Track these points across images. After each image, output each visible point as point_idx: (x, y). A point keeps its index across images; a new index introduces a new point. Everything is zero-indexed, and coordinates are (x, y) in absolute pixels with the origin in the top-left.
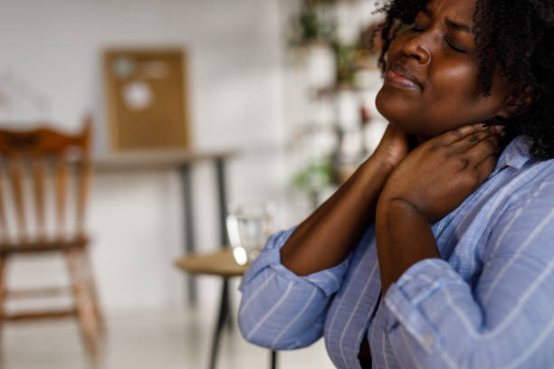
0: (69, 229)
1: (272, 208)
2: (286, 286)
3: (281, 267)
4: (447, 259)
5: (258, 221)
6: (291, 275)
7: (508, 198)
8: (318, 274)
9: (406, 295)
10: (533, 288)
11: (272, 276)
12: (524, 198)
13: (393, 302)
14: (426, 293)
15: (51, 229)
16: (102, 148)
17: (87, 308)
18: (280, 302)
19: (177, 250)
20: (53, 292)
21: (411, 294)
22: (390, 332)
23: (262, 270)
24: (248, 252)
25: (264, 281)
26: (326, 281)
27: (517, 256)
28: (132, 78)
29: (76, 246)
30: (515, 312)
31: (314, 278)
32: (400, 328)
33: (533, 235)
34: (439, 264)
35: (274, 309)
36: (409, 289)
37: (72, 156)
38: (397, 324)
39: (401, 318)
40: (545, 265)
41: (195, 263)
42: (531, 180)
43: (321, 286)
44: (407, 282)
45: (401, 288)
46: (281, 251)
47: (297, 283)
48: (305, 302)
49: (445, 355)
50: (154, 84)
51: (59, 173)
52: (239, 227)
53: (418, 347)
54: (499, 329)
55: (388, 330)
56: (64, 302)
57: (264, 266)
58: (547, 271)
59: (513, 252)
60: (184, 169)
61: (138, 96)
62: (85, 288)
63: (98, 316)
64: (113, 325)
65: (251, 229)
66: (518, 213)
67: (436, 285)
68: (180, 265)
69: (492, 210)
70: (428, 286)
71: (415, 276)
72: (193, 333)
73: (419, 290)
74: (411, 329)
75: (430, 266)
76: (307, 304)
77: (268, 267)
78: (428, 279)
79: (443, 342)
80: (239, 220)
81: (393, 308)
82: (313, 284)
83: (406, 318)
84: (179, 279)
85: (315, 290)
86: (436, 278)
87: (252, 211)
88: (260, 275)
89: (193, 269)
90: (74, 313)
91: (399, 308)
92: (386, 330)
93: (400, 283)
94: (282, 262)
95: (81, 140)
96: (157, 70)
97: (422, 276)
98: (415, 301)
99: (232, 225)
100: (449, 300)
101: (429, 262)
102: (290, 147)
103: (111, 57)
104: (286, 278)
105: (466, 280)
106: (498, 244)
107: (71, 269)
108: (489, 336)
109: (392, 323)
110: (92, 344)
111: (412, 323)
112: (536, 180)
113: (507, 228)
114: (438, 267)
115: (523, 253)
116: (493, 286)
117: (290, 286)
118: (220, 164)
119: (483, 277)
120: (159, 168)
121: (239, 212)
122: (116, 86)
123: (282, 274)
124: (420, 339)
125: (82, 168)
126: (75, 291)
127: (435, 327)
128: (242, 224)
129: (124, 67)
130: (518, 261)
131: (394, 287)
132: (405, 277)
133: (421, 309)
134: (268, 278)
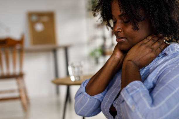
0: (17, 71)
1: (82, 63)
2: (87, 99)
3: (86, 93)
4: (143, 82)
5: (78, 67)
6: (88, 96)
7: (166, 66)
8: (97, 95)
9: (128, 92)
10: (170, 96)
11: (83, 95)
12: (172, 67)
13: (123, 93)
14: (134, 92)
15: (11, 71)
16: (28, 44)
17: (23, 96)
18: (86, 104)
19: (53, 77)
20: (12, 91)
21: (129, 92)
22: (121, 103)
23: (80, 94)
24: (75, 77)
25: (81, 97)
26: (100, 97)
27: (167, 84)
28: (37, 22)
29: (20, 76)
30: (163, 102)
31: (96, 96)
32: (124, 102)
33: (173, 79)
34: (140, 83)
35: (84, 106)
36: (129, 90)
37: (18, 47)
38: (124, 101)
39: (125, 99)
40: (175, 89)
41: (58, 81)
42: (175, 62)
43: (98, 99)
44: (129, 88)
45: (126, 89)
46: (86, 88)
47: (90, 98)
48: (94, 104)
49: (138, 113)
50: (44, 23)
51: (14, 52)
52: (72, 69)
53: (130, 109)
54: (157, 107)
55: (121, 102)
56: (16, 94)
57: (81, 92)
58: (175, 91)
59: (166, 83)
60: (54, 51)
61: (39, 27)
62: (23, 90)
63: (27, 99)
64: (32, 101)
65: (76, 70)
66: (170, 71)
67: (138, 89)
68: (53, 82)
69: (161, 69)
70: (135, 89)
71: (132, 86)
72: (58, 104)
73: (132, 91)
74: (128, 103)
75: (136, 83)
76: (95, 105)
77: (82, 93)
78: (136, 88)
79: (138, 108)
80: (72, 67)
81: (123, 96)
82: (95, 98)
83: (127, 99)
84: (54, 87)
85: (96, 100)
86: (138, 87)
87: (76, 64)
88: (80, 95)
89: (58, 83)
90: (19, 98)
91: (125, 96)
92: (120, 102)
93: (127, 87)
94: (86, 91)
95: (21, 42)
96: (45, 19)
97: (134, 86)
98: (131, 94)
99: (70, 69)
100: (141, 95)
101: (136, 82)
102: (89, 43)
103: (30, 15)
104: (87, 97)
105: (149, 90)
106: (161, 80)
107: (18, 84)
108: (154, 108)
109: (122, 100)
110: (26, 108)
111: (129, 101)
112: (177, 62)
113: (165, 76)
114: (139, 84)
115: (169, 84)
116: (157, 92)
117: (89, 99)
118: (66, 49)
119: (155, 89)
120: (46, 51)
121: (72, 65)
122: (32, 24)
123: (86, 95)
124: (131, 107)
125: (21, 51)
126: (19, 91)
127: (136, 103)
128: (73, 68)
129: (34, 18)
130: (167, 86)
131: (124, 89)
132: (128, 86)
133: (132, 97)
134: (82, 96)
